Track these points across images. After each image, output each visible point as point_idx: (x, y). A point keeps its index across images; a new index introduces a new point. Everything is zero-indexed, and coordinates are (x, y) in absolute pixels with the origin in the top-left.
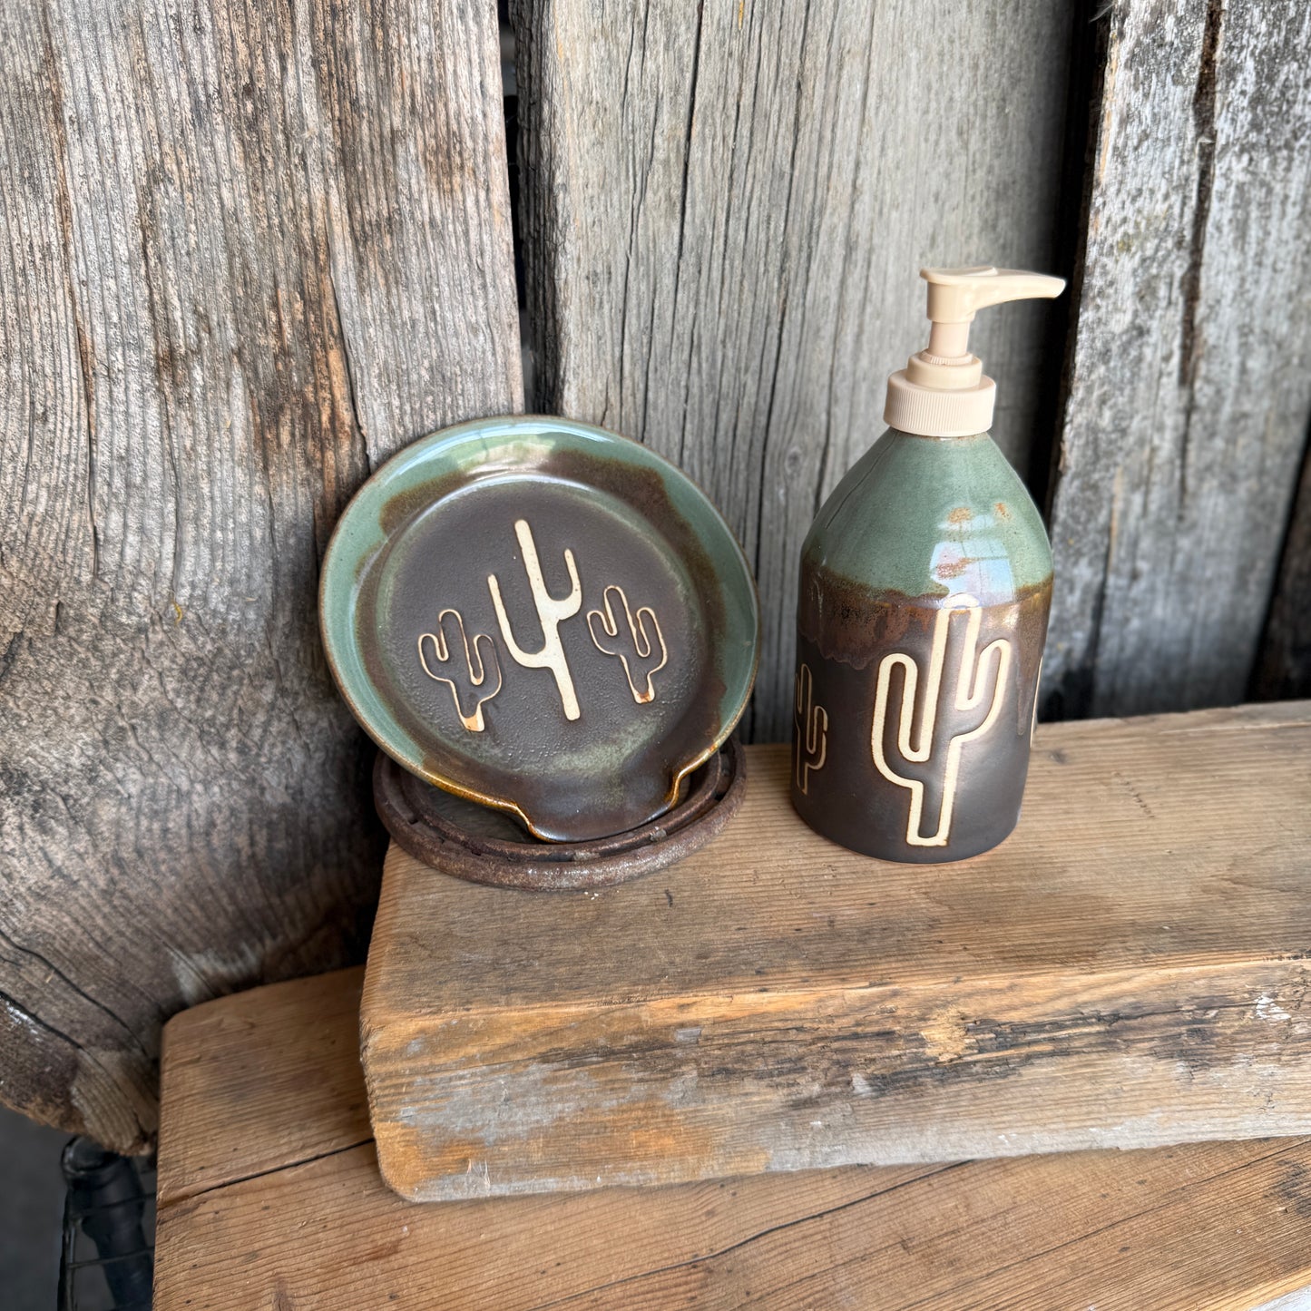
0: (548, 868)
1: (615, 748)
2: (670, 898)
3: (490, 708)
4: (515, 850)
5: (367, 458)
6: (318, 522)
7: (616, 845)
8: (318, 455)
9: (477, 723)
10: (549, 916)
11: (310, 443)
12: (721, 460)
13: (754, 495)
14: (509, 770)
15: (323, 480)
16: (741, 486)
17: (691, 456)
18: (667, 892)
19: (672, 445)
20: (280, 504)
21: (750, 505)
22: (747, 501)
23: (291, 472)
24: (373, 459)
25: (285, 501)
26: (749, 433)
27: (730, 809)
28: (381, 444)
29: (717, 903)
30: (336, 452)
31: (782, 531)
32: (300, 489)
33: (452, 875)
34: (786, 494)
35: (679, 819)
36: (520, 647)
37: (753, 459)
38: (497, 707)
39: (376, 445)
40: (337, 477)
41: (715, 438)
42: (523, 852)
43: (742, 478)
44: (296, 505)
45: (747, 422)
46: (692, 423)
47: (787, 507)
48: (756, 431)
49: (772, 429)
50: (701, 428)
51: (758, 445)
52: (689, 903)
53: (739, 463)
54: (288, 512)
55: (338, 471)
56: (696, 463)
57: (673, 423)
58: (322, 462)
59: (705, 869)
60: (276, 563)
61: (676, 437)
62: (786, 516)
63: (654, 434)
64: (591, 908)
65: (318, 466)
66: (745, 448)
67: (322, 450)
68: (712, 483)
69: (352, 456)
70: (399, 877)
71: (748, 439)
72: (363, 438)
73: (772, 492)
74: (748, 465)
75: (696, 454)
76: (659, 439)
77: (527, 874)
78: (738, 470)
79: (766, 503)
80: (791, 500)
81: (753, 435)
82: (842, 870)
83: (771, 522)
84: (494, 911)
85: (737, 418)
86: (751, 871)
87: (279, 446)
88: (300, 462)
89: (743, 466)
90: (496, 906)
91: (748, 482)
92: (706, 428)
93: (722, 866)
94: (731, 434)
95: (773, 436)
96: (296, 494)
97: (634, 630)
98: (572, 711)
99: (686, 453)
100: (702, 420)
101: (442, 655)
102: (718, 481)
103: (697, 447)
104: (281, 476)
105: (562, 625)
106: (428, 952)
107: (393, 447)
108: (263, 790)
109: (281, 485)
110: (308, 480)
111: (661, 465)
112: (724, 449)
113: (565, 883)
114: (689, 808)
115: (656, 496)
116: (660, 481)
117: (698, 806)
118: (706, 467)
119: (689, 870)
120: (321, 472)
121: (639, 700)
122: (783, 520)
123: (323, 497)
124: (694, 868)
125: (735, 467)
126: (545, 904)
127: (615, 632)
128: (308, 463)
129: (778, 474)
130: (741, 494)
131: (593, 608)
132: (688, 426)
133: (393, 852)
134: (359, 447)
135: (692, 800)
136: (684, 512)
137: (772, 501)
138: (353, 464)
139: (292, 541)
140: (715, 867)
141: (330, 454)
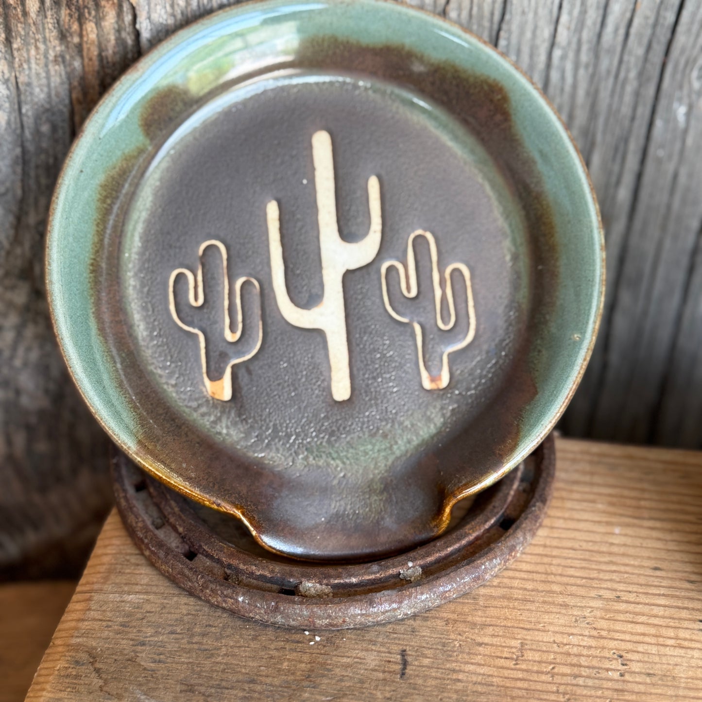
0: (263, 598)
1: (385, 444)
2: (405, 663)
3: (242, 373)
4: (234, 562)
5: (137, 34)
6: (77, 108)
7: (354, 580)
8: (75, 27)
9: (224, 390)
10: (254, 658)
11: (64, 12)
12: (604, 64)
13: (644, 111)
14: (250, 454)
15: (82, 57)
16: (628, 98)
17: (563, 58)
18: (403, 653)
19: (538, 42)
20: (29, 84)
21: (637, 123)
22: (633, 119)
23: (42, 47)
24: (145, 35)
25: (35, 82)
26: (649, 32)
27: (512, 549)
28: (155, 17)
29: (460, 686)
30: (98, 24)
31: (675, 158)
32: (54, 69)
33: (162, 573)
34: (688, 114)
35: (443, 554)
36: (292, 300)
37: (648, 66)
38: (249, 372)
39: (149, 18)
40: (100, 55)
41: (599, 36)
42: (241, 566)
43: (629, 89)
44: (49, 85)
45: (646, 18)
46: (570, 13)
47: (686, 131)
48: (659, 30)
49: (681, 29)
50: (581, 23)
51: (658, 49)
52: (426, 677)
53: (628, 71)
54: (39, 94)
55: (101, 49)
56: (569, 66)
57: (543, 12)
58: (81, 36)
59: (461, 627)
60: (24, 152)
61: (546, 33)
62: (684, 141)
63: (515, 27)
64: (306, 658)
65: (76, 40)
66: (640, 51)
67: (81, 20)
68: (588, 93)
69: (119, 31)
70: (106, 559)
71: (645, 41)
72: (133, 8)
73: (669, 109)
74: (641, 74)
75: (571, 55)
76: (522, 33)
77: (237, 601)
78: (626, 79)
79: (659, 123)
80: (693, 123)
81: (653, 34)
82: (635, 667)
83: (662, 146)
84: (192, 636)
85: (634, 11)
86: (516, 643)
87: (25, 14)
88: (52, 34)
89: (633, 74)
90: (197, 630)
91: (637, 94)
92: (589, 22)
93: (484, 626)
94: (622, 31)
95: (681, 38)
96: (48, 72)
97: (438, 293)
98: (341, 390)
99: (557, 53)
100: (584, 12)
101: (196, 298)
102: (597, 92)
103: (574, 46)
104: (28, 51)
105: (349, 277)
106: (101, 683)
107: (171, 21)
108: (18, 392)
109: (28, 61)
110: (63, 57)
111: (510, 77)
112: (610, 51)
113: (279, 619)
114: (459, 539)
115: (499, 117)
116: (505, 99)
117: (471, 538)
118: (582, 72)
119: (440, 623)
120: (80, 48)
121: (427, 384)
122: (678, 146)
123: (83, 78)
124: (447, 622)
125: (622, 75)
126: (255, 638)
127: (414, 293)
128: (63, 36)
129: (681, 87)
130: (626, 110)
131: (391, 257)
132: (564, 18)
133: (111, 524)
134: (128, 18)
135: (467, 528)
136: (531, 145)
137: (667, 121)
138: (120, 41)
139: (45, 128)
140: (474, 625)
141: (90, 27)
